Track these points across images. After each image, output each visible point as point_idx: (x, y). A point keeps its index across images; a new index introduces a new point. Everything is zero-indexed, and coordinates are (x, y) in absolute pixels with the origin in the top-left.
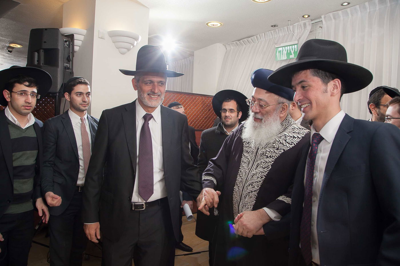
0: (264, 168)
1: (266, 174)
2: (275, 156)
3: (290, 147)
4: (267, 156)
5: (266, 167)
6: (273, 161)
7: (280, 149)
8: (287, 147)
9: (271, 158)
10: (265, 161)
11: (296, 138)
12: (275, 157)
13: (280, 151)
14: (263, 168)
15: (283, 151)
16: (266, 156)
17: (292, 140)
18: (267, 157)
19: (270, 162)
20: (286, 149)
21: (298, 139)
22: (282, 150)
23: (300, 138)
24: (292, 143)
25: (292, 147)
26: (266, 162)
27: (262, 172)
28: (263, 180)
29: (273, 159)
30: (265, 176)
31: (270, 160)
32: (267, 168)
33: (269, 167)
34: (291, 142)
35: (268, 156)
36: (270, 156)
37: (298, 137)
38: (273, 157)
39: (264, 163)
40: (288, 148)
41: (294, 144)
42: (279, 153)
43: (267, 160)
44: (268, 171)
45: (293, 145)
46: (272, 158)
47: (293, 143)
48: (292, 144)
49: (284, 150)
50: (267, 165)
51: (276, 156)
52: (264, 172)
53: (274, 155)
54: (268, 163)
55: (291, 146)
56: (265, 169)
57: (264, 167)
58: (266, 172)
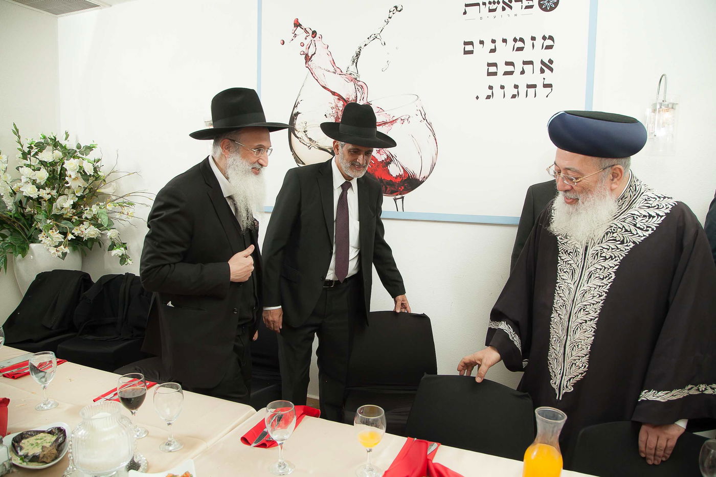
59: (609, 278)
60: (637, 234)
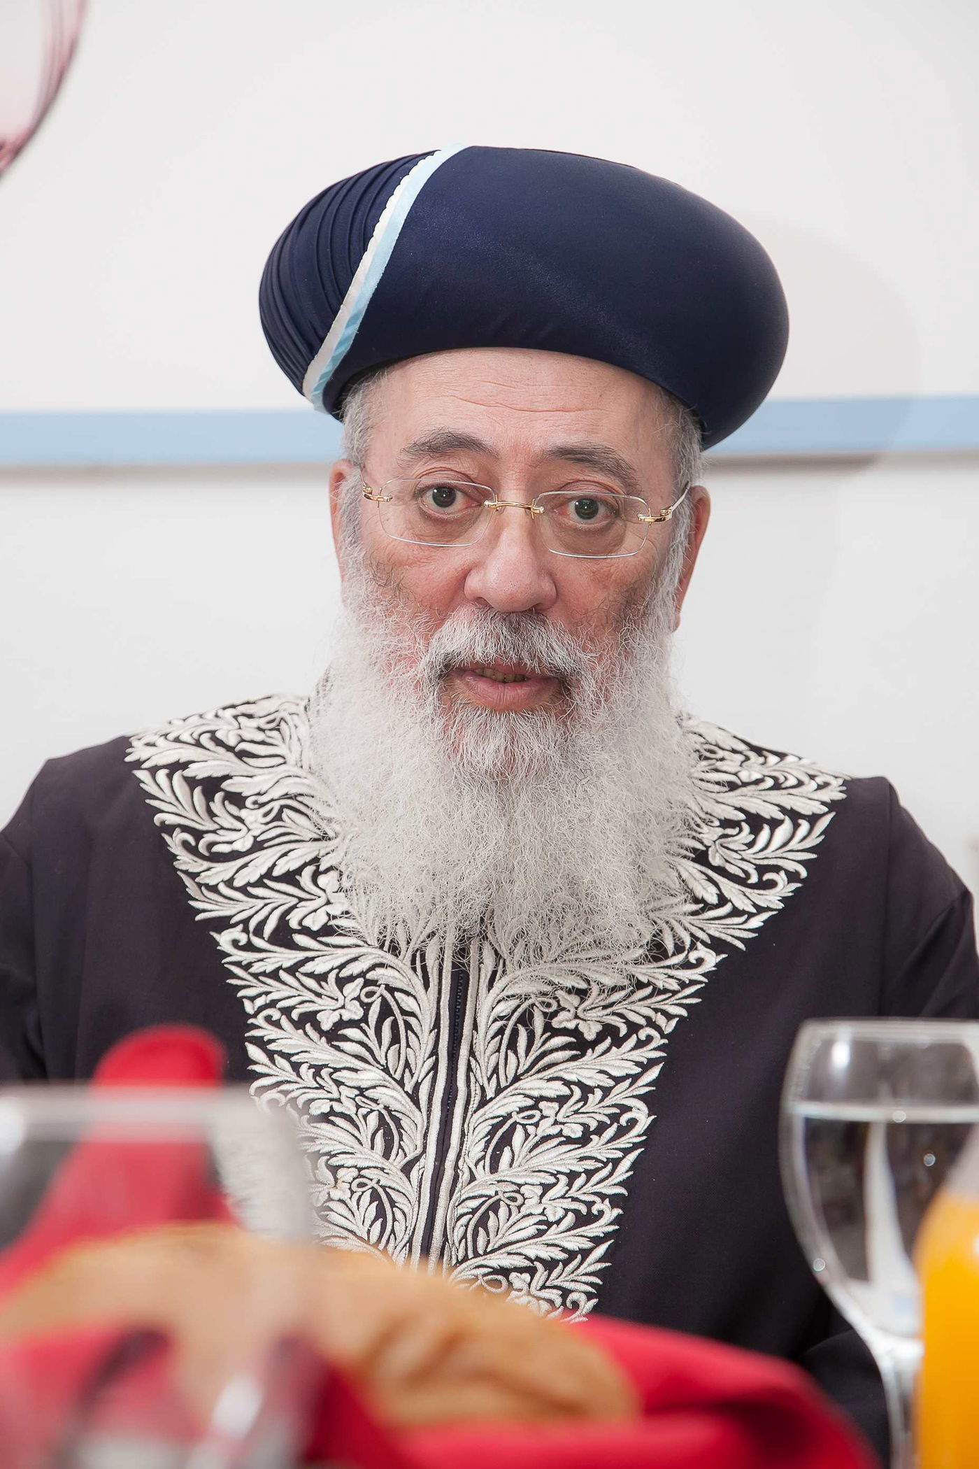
0: (584, 1140)
1: (620, 1184)
2: (660, 1020)
3: (760, 910)
4: (576, 1033)
5: (601, 1128)
6: (652, 1063)
7: (679, 949)
8: (736, 912)
9: (618, 1042)
10: (567, 1083)
11: (774, 824)
12: (651, 1023)
13: (687, 965)
14: (569, 1140)
15: (711, 960)
16: (564, 1032)
17: (750, 845)
18: (581, 1046)
19: (618, 1080)
20: (738, 932)
21: (796, 826)
22: (702, 952)
23: (813, 819)
24: (762, 870)
25: (784, 900)
26: (586, 1090)
27: (572, 1176)
28: (607, 1236)
29: (640, 1044)
30: (615, 1201)
31: (620, 1060)
32: (610, 1132)
33: (633, 1122)
34: (751, 869)
35: (590, 1036)
36: (608, 1031)
37: (795, 816)
38: (633, 1028)
39: (562, 1100)
40: (756, 922)
41: (792, 877)
42: (683, 985)
43: (587, 1070)
44: (626, 1152)
45: (784, 888)
46: (632, 1041)
47: (776, 869)
48: (772, 884)
49: (716, 945)
50: (596, 1110)
51: (669, 1017)
52: (590, 1173)
53: (638, 1010)
54: (606, 1091)
55: (772, 899)
56: (597, 1147)
57: (577, 1132)
58: (616, 1162)
59: (622, 1132)
60: (723, 900)
